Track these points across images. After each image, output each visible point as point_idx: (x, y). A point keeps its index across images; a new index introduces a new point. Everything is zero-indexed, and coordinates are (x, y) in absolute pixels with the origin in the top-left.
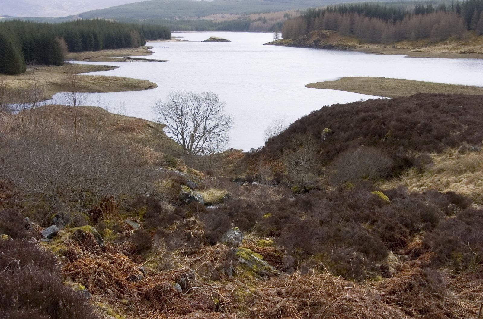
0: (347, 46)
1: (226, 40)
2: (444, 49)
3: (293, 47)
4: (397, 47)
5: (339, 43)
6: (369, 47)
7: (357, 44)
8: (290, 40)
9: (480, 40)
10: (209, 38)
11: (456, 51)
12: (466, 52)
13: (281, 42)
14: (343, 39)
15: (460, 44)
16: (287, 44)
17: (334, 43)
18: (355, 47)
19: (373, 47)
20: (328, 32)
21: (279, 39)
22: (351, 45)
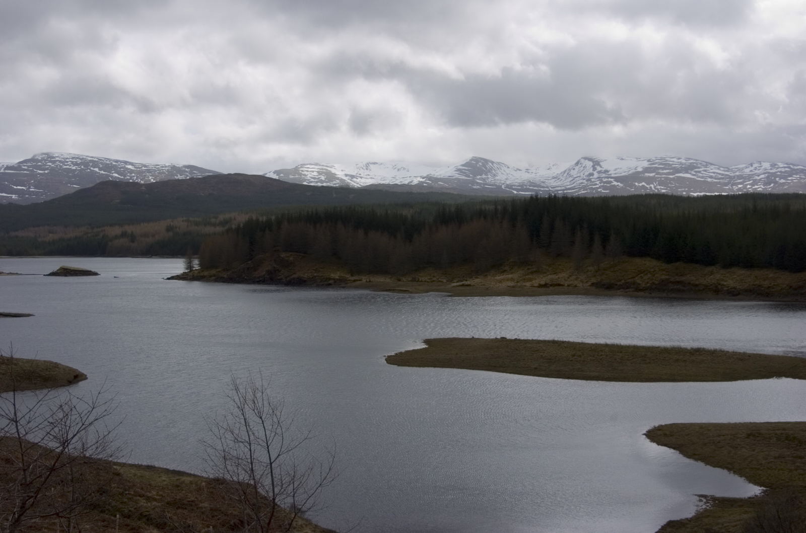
0: (330, 279)
1: (91, 271)
2: (508, 280)
3: (228, 283)
4: (420, 280)
5: (315, 274)
6: (371, 280)
7: (348, 276)
8: (218, 270)
9: (560, 265)
10: (58, 269)
11: (530, 283)
12: (548, 284)
13: (202, 275)
14: (322, 268)
15: (530, 271)
16: (214, 278)
17: (306, 274)
18: (346, 280)
19: (379, 280)
20: (291, 255)
21: (194, 269)
22: (337, 277)
